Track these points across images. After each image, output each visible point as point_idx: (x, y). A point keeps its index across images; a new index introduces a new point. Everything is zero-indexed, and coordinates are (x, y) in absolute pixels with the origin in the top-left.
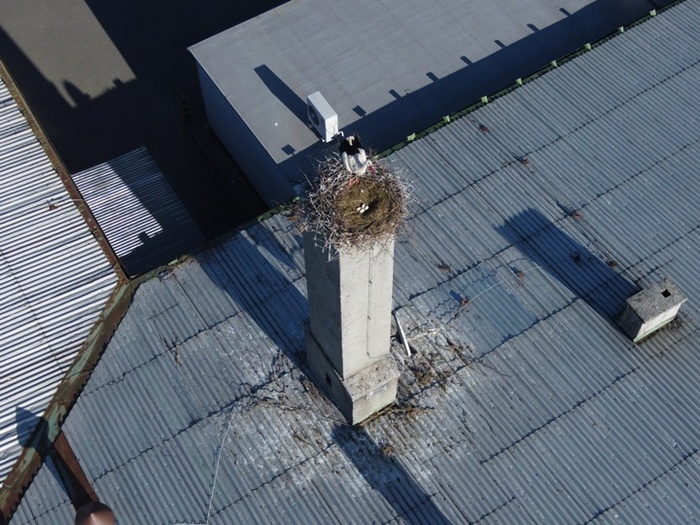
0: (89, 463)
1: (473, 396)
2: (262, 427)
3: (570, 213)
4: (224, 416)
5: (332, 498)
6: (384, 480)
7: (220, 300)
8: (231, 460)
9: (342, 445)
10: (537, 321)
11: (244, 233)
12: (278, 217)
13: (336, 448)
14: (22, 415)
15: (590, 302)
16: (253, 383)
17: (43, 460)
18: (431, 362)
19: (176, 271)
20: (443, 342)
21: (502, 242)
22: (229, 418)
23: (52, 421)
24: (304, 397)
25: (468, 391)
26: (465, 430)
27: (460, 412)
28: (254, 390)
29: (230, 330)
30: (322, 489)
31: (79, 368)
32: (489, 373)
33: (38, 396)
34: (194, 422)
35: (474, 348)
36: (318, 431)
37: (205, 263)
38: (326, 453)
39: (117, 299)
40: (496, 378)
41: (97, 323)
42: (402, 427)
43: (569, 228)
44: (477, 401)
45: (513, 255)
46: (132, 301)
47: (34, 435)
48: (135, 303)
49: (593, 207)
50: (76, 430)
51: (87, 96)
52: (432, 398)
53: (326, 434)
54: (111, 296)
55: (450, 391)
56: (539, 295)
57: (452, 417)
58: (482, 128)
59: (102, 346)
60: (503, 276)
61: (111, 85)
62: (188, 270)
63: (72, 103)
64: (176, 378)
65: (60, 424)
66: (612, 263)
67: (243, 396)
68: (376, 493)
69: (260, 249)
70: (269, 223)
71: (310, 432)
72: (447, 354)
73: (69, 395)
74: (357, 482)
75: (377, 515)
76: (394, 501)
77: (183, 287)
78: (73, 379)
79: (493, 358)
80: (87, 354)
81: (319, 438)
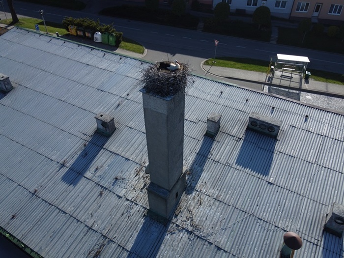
8: (224, 221)
13: (197, 188)
22: (208, 235)
24: (183, 211)
28: (191, 233)
36: (194, 199)
38: (201, 191)
53: (194, 194)
56: (105, 159)
60: (100, 173)
66: (85, 145)
67: (196, 236)
68: (205, 168)
74: (205, 175)
75: (212, 164)
76: (205, 162)
81: (196, 196)
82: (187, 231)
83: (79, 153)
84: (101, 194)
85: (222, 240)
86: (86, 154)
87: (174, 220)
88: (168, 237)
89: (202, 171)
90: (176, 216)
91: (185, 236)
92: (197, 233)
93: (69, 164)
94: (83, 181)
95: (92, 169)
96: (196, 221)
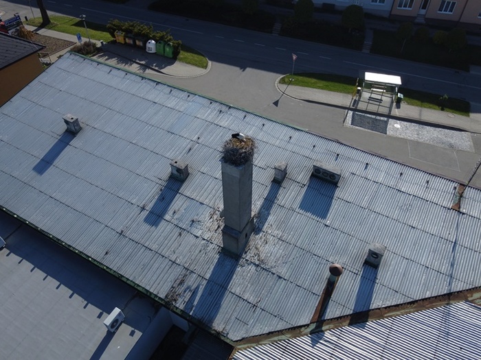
0: (315, 302)
2: (269, 255)
4: (272, 269)
5: (279, 222)
6: (266, 212)
7: (227, 302)
8: (285, 257)
9: (262, 229)
23: (309, 330)
24: (252, 248)
30: (279, 226)
31: (283, 337)
34: (280, 277)
38: (267, 232)
47: (318, 332)
50: (306, 318)
60: (177, 216)
65: (308, 325)
71: (263, 240)
73: (295, 330)
75: (278, 209)
76: (271, 207)
78: (289, 336)
80: (276, 338)
81: (263, 236)
82: (255, 264)
83: (156, 197)
84: (180, 234)
85: (283, 271)
86: (163, 198)
87: (244, 256)
88: (239, 269)
89: (269, 214)
90: (246, 253)
91: (253, 268)
92: (262, 266)
93: (149, 207)
94: (163, 223)
95: (170, 212)
96: (263, 256)
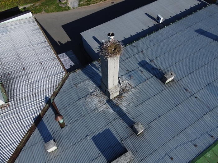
0: (59, 107)
1: (134, 94)
2: (92, 100)
3: (151, 61)
4: (85, 98)
5: (106, 113)
6: (116, 110)
7: (85, 77)
8: (86, 106)
9: (108, 103)
10: (146, 80)
11: (90, 65)
12: (96, 62)
13: (107, 104)
14: (46, 98)
15: (156, 77)
16: (91, 92)
17: (50, 106)
18: (125, 88)
19: (77, 71)
20: (128, 84)
21: (138, 66)
22: (86, 98)
23: (52, 99)
24: (101, 94)
25: (133, 93)
26: (132, 100)
27: (131, 97)
28: (91, 93)
29: (87, 82)
30: (104, 112)
31: (57, 89)
32: (137, 90)
33: (49, 94)
34: (79, 99)
35: (134, 85)
36: (103, 101)
37: (82, 70)
38: (105, 105)
39: (65, 77)
40: (138, 91)
41: (61, 81)
42: (120, 100)
43: (151, 63)
44: (135, 95)
45: (141, 68)
46: (68, 77)
47: (48, 102)
48: (69, 77)
49: (156, 60)
50: (56, 101)
51: (62, 44)
52: (126, 94)
53: (105, 101)
54: (64, 76)
55: (129, 93)
56: (146, 75)
57: (130, 98)
58: (134, 46)
59: (62, 85)
60: (139, 72)
61: (67, 42)
62: (79, 71)
63: (60, 45)
64: (76, 91)
65: (53, 99)
66: (160, 70)
67: (89, 94)
68: (115, 113)
69: (93, 67)
70: (94, 63)
71: (102, 101)
72: (129, 86)
73: (55, 94)
74: (111, 110)
75: (115, 117)
76: (118, 114)
77: (78, 74)
78: (56, 91)
79: (137, 87)
80: (59, 87)
81: (104, 102)
84: (127, 70)
96: (94, 97)
